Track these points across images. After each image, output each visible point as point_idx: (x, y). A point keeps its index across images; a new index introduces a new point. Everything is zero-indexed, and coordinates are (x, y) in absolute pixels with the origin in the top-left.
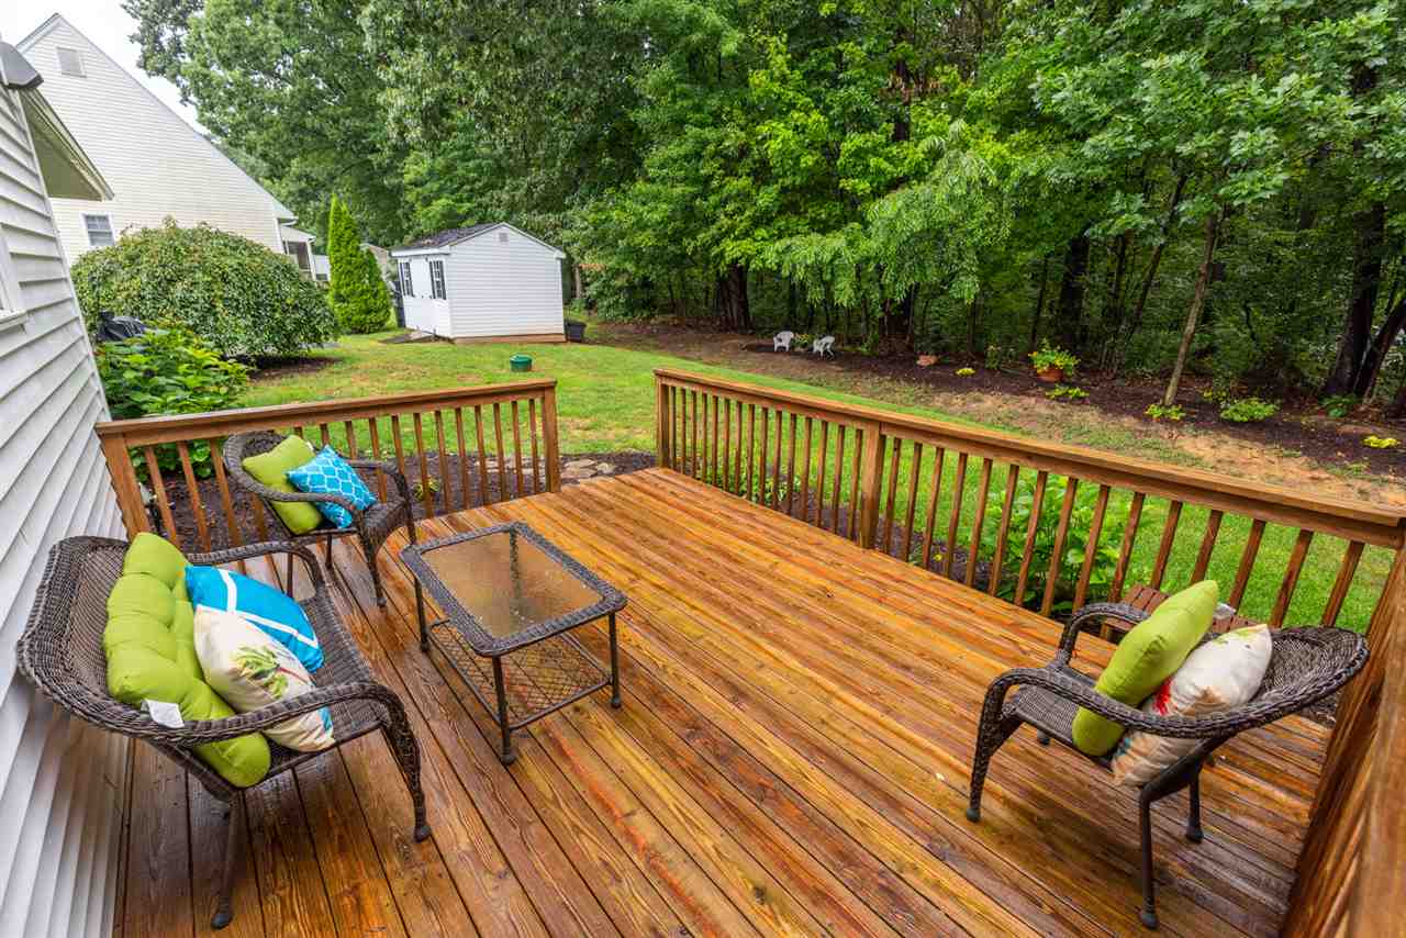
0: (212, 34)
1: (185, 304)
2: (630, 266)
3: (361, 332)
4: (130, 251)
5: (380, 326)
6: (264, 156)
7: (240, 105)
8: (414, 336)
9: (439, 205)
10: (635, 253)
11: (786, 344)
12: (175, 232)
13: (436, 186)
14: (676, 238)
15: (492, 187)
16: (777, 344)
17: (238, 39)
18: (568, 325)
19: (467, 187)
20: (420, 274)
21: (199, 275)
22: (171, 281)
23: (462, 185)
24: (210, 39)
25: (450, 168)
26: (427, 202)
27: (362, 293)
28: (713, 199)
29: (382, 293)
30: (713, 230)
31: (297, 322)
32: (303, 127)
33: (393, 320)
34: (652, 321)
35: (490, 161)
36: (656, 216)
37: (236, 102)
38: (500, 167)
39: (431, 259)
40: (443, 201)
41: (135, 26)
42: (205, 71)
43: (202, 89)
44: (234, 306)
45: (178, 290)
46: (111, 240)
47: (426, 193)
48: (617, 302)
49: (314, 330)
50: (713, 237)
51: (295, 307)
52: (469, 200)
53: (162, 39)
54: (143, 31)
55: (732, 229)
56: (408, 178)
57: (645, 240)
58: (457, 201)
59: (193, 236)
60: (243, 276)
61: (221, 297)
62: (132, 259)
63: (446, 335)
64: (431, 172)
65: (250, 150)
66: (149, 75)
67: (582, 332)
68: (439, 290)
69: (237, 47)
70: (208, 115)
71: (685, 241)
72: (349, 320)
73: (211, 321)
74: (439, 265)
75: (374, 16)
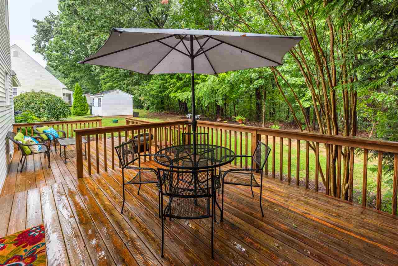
0: (55, 45)
1: (33, 108)
2: (151, 99)
3: (80, 115)
4: (22, 97)
5: (85, 114)
6: (63, 73)
7: (59, 61)
8: (94, 116)
9: (108, 84)
10: (151, 96)
11: (189, 117)
12: (34, 93)
13: (108, 80)
14: (161, 92)
15: (124, 80)
16: (187, 117)
17: (61, 46)
18: (134, 113)
19: (117, 80)
20: (96, 101)
21: (38, 102)
22: (30, 103)
23: (115, 79)
24: (53, 46)
25: (112, 75)
26: (106, 83)
27: (81, 106)
28: (168, 84)
29: (86, 106)
30: (168, 91)
31: (60, 113)
32: (75, 66)
33: (89, 112)
34: (162, 112)
35: (123, 74)
36: (155, 88)
37: (58, 60)
38: (125, 75)
39: (99, 98)
40: (110, 83)
41: (34, 42)
42: (51, 53)
43: (49, 57)
44: (44, 108)
45: (32, 105)
46: (17, 94)
47: (106, 82)
48: (153, 108)
49: (65, 114)
50: (169, 92)
51: (61, 109)
52: (117, 83)
53: (41, 45)
54: (36, 43)
55: (172, 90)
56: (101, 78)
57: (153, 93)
58: (114, 83)
59: (38, 93)
60: (48, 102)
61: (42, 107)
62: (22, 99)
63: (100, 116)
64: (107, 76)
65: (60, 71)
66: (36, 53)
67: (138, 115)
68: (100, 105)
69: (60, 48)
70: (50, 63)
71: (163, 93)
72: (77, 112)
73: (38, 112)
74: (101, 99)
75: (91, 47)
